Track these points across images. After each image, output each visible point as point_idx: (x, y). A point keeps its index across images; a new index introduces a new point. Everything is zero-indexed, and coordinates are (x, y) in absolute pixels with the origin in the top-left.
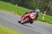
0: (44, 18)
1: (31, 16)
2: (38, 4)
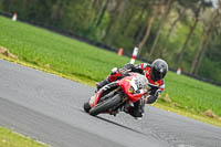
2: (107, 15)
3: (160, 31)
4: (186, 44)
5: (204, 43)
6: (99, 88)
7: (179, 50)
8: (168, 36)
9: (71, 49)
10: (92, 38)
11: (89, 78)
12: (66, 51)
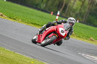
1: (60, 31)
3: (69, 4)
7: (78, 12)
10: (39, 8)
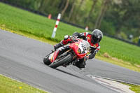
0: (56, 32)
3: (75, 4)
4: (91, 12)
5: (103, 10)
6: (56, 48)
7: (87, 15)
8: (80, 6)
9: (19, 15)
10: (32, 8)
11: (30, 33)
12: (16, 16)
